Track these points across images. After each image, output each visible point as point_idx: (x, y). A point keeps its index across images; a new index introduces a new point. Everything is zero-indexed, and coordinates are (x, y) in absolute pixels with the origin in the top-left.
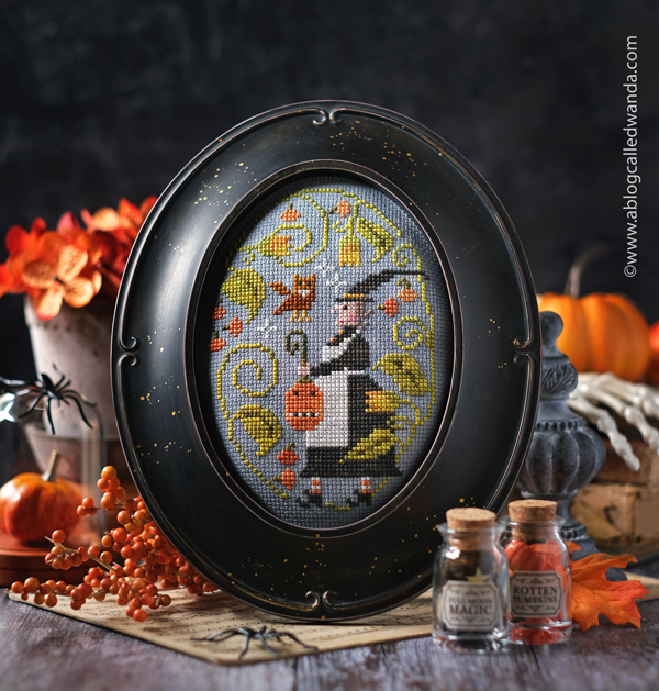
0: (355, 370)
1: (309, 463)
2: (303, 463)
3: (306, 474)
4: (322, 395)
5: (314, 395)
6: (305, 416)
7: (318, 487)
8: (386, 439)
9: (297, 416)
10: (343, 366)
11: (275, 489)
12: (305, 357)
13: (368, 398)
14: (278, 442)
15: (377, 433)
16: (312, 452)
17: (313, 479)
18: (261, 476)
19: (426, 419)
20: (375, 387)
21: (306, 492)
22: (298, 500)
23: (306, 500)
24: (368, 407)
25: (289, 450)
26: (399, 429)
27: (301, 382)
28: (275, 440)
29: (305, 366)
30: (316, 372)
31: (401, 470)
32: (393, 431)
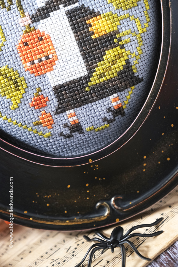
0: (70, 4)
1: (59, 100)
2: (54, 102)
3: (60, 110)
4: (49, 37)
5: (42, 40)
6: (41, 61)
7: (75, 118)
8: (119, 56)
9: (33, 63)
10: (58, 5)
11: (37, 132)
12: (21, 9)
13: (90, 26)
14: (26, 92)
15: (110, 54)
16: (58, 90)
17: (67, 112)
18: (22, 125)
19: (146, 25)
20: (93, 14)
21: (66, 125)
22: (61, 134)
23: (68, 132)
24: (93, 33)
25: (38, 96)
26: (127, 43)
27: (26, 32)
28: (23, 91)
29: (24, 16)
30: (35, 19)
31: (140, 77)
32: (122, 47)
